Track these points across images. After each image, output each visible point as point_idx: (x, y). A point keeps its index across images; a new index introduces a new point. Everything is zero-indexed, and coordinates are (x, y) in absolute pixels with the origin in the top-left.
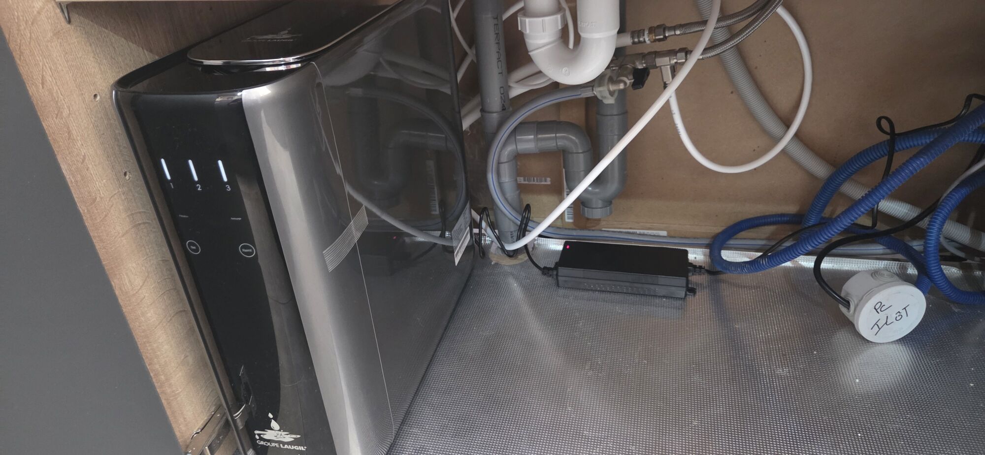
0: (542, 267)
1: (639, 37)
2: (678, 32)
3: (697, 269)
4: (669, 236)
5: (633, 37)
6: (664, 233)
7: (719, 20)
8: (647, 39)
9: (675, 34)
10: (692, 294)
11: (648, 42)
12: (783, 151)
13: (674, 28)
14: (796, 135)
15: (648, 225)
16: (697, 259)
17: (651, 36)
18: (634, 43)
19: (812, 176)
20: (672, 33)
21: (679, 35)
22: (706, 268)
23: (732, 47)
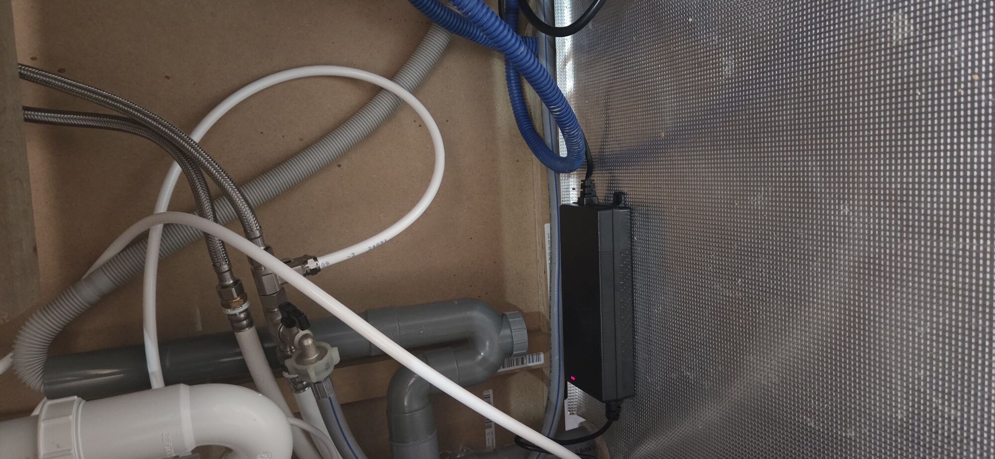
0: (606, 420)
1: (241, 320)
2: (225, 267)
3: (586, 189)
4: (550, 221)
5: (242, 329)
6: (547, 227)
7: (202, 215)
8: (241, 309)
9: (230, 270)
10: (623, 198)
11: (245, 306)
12: (414, 92)
13: (220, 274)
14: (392, 77)
15: (539, 248)
16: (575, 187)
17: (233, 305)
18: (250, 325)
19: (449, 48)
20: (228, 275)
21: (229, 265)
22: (584, 179)
23: (240, 192)
